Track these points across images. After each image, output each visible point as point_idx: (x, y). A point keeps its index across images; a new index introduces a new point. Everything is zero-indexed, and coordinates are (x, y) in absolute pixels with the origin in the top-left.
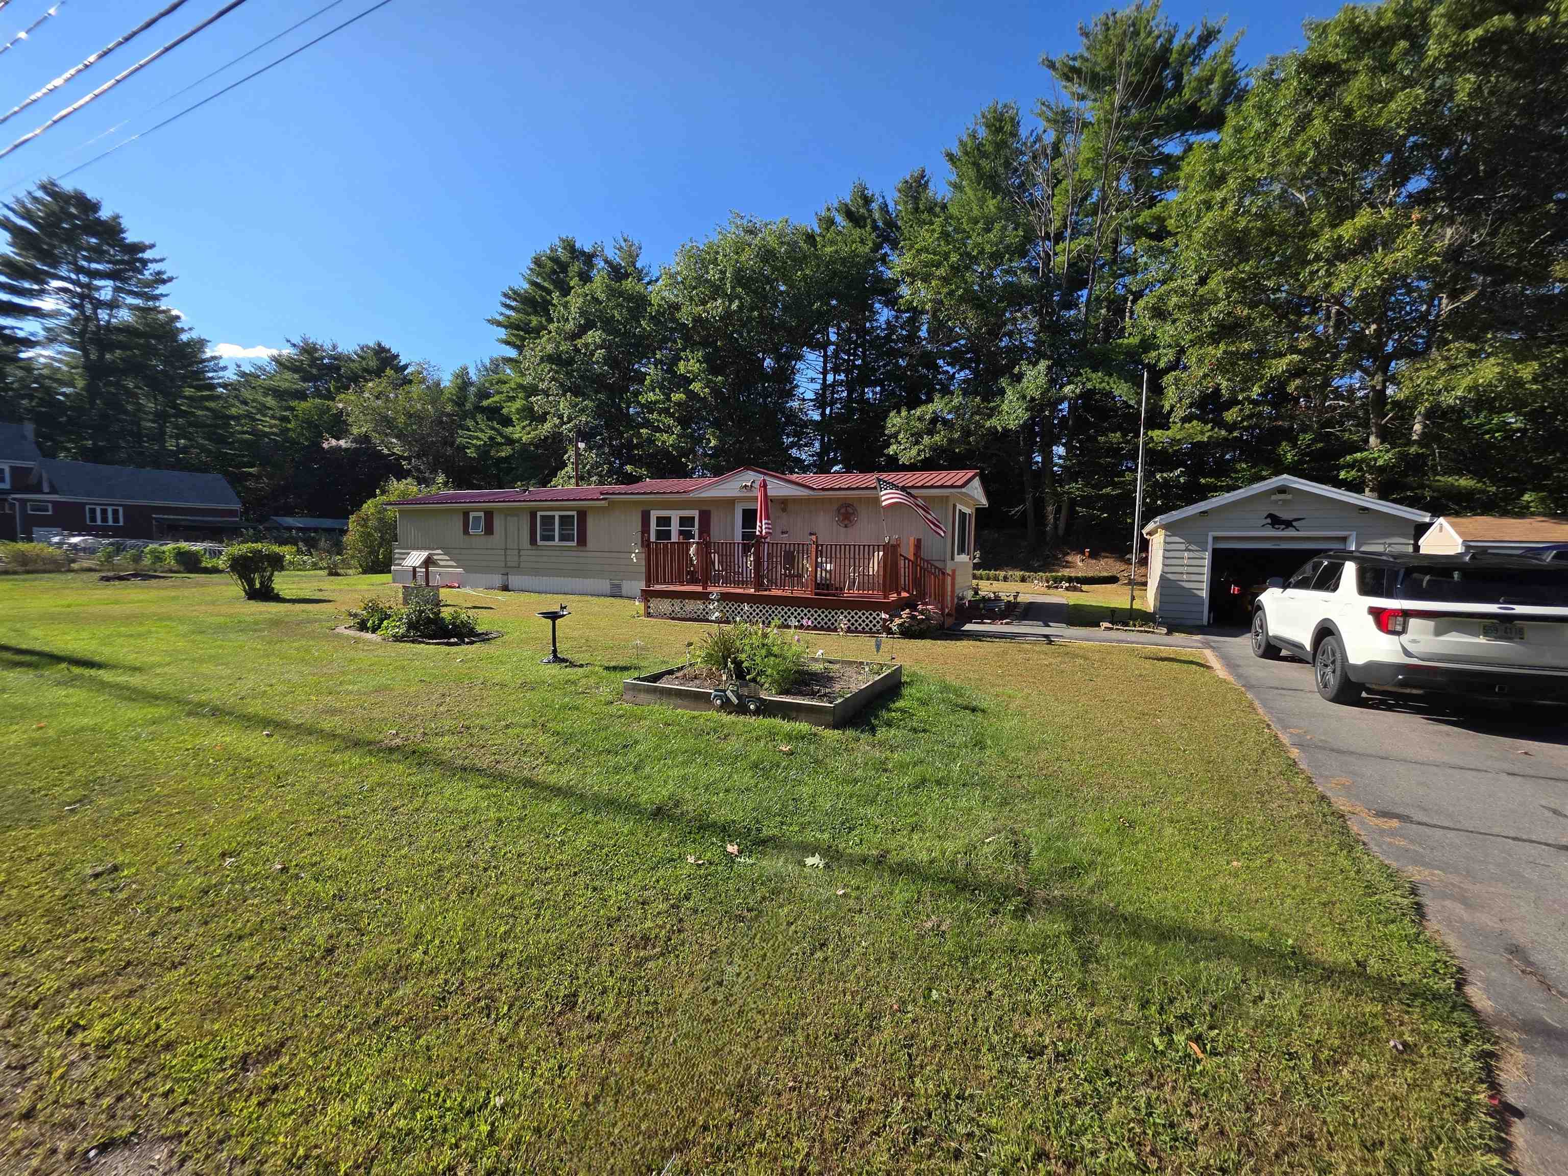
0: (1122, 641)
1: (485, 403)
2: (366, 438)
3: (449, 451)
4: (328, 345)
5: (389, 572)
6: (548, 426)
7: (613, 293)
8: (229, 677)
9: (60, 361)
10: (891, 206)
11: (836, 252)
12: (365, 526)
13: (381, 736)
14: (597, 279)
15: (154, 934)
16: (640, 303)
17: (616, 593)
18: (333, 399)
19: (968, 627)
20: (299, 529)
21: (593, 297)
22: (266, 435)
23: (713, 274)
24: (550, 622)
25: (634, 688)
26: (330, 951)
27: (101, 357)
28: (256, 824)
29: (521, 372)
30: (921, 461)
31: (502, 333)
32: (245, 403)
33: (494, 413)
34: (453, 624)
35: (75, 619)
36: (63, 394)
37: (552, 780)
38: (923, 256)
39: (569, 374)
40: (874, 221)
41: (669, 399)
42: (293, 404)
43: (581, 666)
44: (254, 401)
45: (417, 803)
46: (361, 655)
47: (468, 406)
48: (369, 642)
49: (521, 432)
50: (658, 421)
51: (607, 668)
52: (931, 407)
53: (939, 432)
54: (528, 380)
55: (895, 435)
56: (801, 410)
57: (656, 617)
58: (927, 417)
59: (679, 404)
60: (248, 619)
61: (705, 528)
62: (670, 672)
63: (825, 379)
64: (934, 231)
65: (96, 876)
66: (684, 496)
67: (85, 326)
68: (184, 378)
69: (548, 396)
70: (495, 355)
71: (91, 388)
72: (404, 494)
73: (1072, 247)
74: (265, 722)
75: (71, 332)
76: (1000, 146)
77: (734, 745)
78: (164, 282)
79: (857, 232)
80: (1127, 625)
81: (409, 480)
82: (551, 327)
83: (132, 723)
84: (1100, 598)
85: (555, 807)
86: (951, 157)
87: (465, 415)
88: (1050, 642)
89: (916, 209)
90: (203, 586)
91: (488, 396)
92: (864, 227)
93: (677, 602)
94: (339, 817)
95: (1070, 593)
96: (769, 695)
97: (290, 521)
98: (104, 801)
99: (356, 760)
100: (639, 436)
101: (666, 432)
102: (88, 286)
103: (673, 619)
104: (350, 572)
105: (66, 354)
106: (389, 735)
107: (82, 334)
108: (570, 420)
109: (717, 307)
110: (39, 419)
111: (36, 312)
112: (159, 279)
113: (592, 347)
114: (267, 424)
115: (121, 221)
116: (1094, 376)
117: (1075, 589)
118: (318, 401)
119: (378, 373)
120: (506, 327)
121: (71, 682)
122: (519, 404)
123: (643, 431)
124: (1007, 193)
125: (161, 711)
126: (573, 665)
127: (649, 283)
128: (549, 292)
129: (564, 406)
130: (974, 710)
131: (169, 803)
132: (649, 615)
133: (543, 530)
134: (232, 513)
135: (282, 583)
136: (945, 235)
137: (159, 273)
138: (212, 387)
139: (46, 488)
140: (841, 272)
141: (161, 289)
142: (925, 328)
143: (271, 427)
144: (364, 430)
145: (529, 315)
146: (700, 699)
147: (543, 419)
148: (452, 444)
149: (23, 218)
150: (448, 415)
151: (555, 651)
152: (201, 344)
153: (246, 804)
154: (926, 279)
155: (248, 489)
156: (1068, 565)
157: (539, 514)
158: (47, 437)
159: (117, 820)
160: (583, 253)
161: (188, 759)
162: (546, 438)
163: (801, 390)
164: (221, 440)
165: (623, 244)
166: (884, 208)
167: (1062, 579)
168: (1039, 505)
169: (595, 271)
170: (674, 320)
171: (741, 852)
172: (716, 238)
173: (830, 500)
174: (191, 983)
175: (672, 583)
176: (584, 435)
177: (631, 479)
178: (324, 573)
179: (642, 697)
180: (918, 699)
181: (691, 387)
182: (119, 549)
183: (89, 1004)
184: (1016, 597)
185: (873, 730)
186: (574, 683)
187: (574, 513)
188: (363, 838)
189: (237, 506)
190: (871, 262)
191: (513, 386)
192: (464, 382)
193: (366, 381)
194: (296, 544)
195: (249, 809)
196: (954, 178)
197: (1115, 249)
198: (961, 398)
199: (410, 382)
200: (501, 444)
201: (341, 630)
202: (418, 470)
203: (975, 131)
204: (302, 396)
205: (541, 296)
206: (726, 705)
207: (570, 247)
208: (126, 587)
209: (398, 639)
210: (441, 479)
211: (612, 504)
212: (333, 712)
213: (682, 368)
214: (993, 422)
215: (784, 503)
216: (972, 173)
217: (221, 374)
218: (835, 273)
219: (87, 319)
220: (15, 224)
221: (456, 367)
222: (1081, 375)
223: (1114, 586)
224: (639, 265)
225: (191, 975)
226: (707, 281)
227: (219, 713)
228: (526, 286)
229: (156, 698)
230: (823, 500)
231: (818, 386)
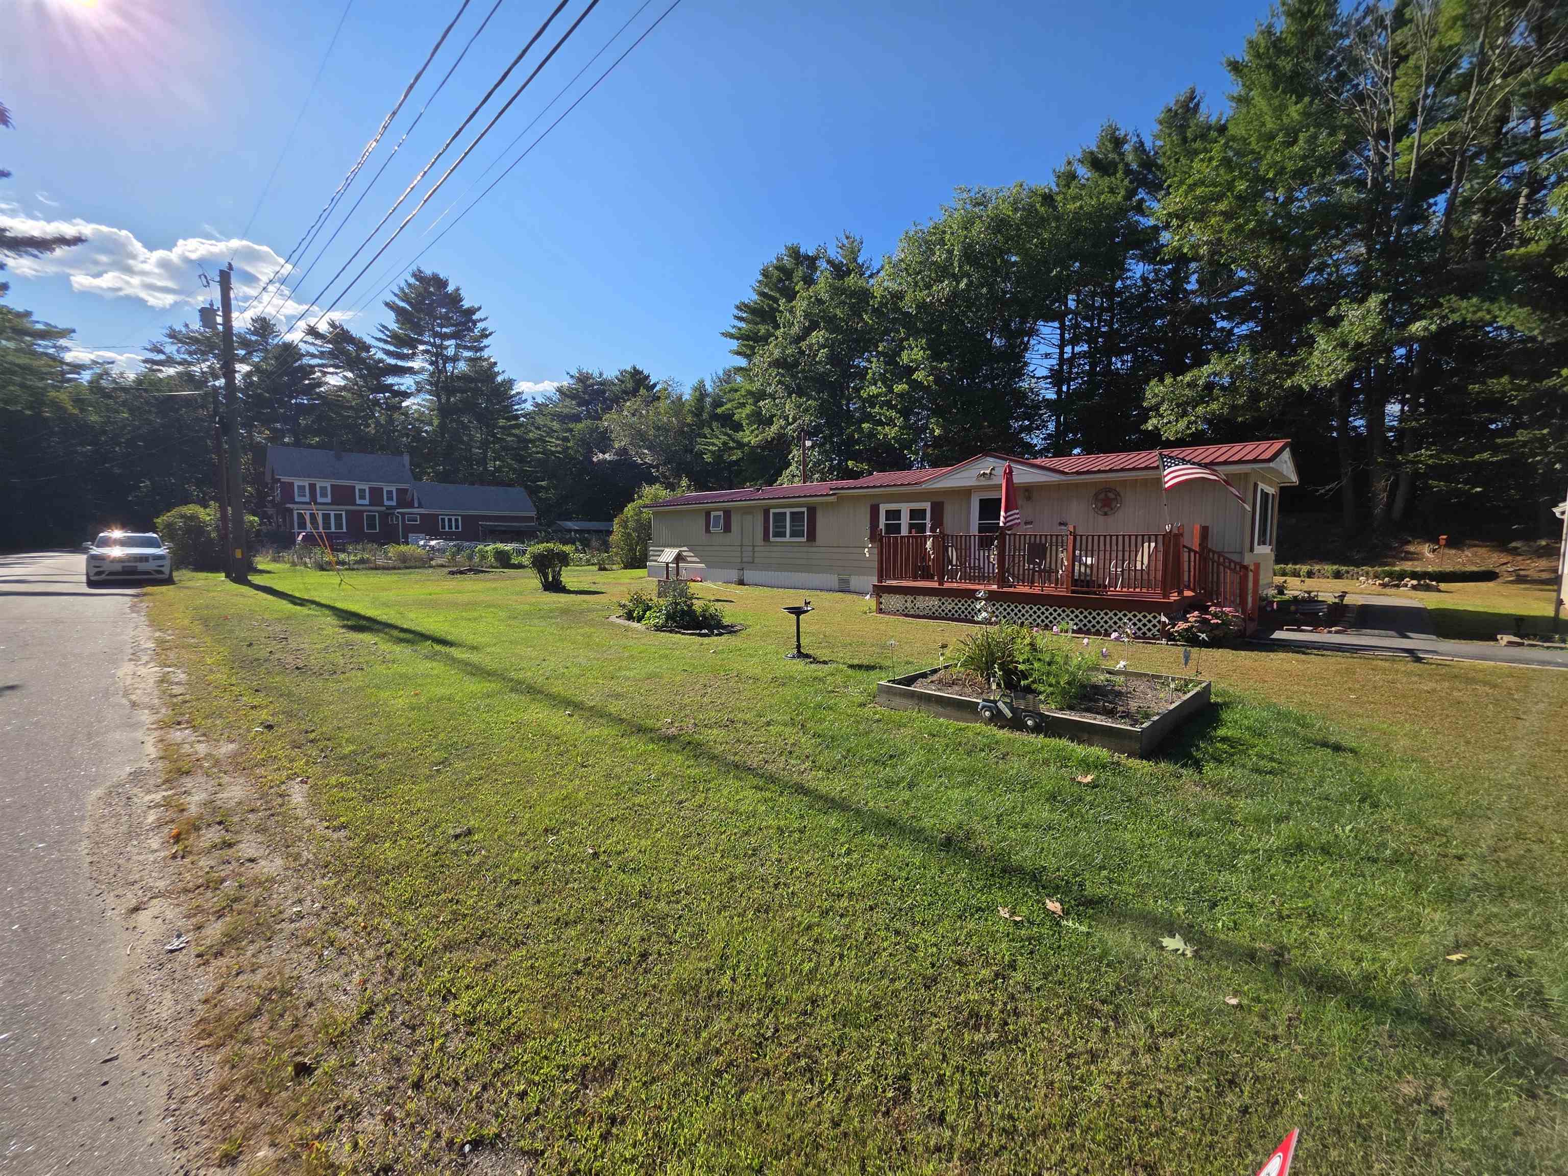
0: (1549, 663)
1: (719, 411)
2: (623, 451)
3: (689, 457)
4: (596, 374)
5: (645, 567)
6: (774, 428)
7: (836, 291)
8: (536, 659)
9: (424, 406)
10: (1148, 145)
11: (1081, 207)
12: (626, 527)
13: (659, 724)
14: (822, 280)
15: (500, 905)
16: (864, 295)
17: (844, 588)
18: (601, 419)
19: (1278, 635)
20: (576, 531)
21: (816, 299)
22: (553, 453)
23: (939, 256)
24: (794, 617)
25: (887, 691)
26: (644, 956)
27: (448, 399)
28: (568, 803)
29: (750, 379)
30: (1192, 434)
31: (734, 344)
32: (538, 428)
33: (728, 421)
34: (704, 616)
35: (432, 605)
36: (426, 431)
37: (823, 788)
38: (1199, 191)
39: (794, 377)
40: (1127, 165)
41: (891, 391)
42: (571, 426)
43: (825, 662)
44: (545, 426)
45: (700, 798)
46: (632, 643)
47: (705, 416)
48: (634, 630)
49: (751, 437)
50: (880, 414)
51: (852, 666)
52: (1206, 369)
53: (1217, 399)
54: (756, 386)
55: (1156, 408)
56: (1031, 390)
57: (889, 613)
58: (1201, 382)
59: (901, 395)
60: (545, 607)
61: (938, 520)
62: (924, 675)
63: (1062, 353)
64: (1211, 159)
65: (457, 837)
66: (917, 487)
67: (439, 377)
68: (499, 411)
69: (775, 399)
70: (728, 367)
71: (442, 426)
72: (656, 496)
73: (1425, 139)
74: (567, 703)
75: (431, 384)
76: (1306, 35)
77: (1016, 766)
78: (487, 336)
79: (1105, 182)
80: (1549, 639)
81: (657, 486)
82: (779, 333)
83: (473, 696)
84: (1478, 602)
85: (833, 821)
86: (1236, 67)
87: (702, 424)
88: (1419, 660)
89: (1185, 140)
90: (514, 579)
91: (721, 404)
92: (1114, 174)
93: (910, 598)
94: (634, 805)
95: (1421, 594)
96: (1051, 710)
97: (570, 524)
98: (459, 765)
99: (641, 747)
100: (860, 430)
101: (888, 425)
102: (441, 346)
103: (906, 615)
104: (614, 567)
105: (427, 400)
106: (664, 723)
107: (436, 384)
108: (795, 420)
109: (944, 288)
110: (412, 451)
111: (410, 370)
112: (484, 335)
113: (816, 347)
114: (554, 445)
115: (461, 292)
116: (1464, 304)
117: (1428, 588)
118: (589, 422)
119: (634, 392)
120: (738, 339)
121: (432, 657)
122: (748, 409)
123: (865, 425)
124: (1317, 92)
125: (493, 686)
126: (815, 661)
127: (871, 276)
128: (776, 300)
129: (790, 409)
130: (1337, 748)
131: (503, 773)
132: (880, 611)
133: (775, 527)
134: (530, 519)
135: (569, 577)
136: (1227, 163)
137: (485, 329)
138: (517, 417)
139: (416, 505)
140: (1086, 228)
141: (486, 342)
142: (1194, 278)
143: (556, 446)
144: (623, 444)
145: (757, 324)
146: (968, 709)
147: (769, 422)
148: (691, 451)
149: (403, 301)
150: (689, 425)
151: (799, 647)
152: (510, 383)
153: (559, 781)
154: (1200, 217)
155: (540, 499)
156: (1410, 557)
157: (772, 511)
158: (418, 466)
159: (469, 785)
160: (807, 257)
161: (514, 733)
162: (773, 439)
163: (1031, 368)
164: (521, 460)
165: (845, 242)
166: (1140, 147)
167: (1401, 576)
168: (1362, 482)
169: (818, 273)
170: (897, 309)
171: (1066, 913)
172: (940, 217)
173: (1085, 485)
174: (532, 967)
175: (901, 578)
176: (810, 433)
177: (855, 475)
178: (596, 568)
179: (897, 701)
180: (1248, 728)
181: (915, 376)
182: (459, 549)
183: (458, 971)
184: (1342, 597)
185: (1197, 765)
186: (821, 680)
187: (805, 509)
188: (657, 830)
189: (533, 514)
190: (1122, 211)
191: (743, 393)
192: (701, 394)
193: (625, 401)
194: (573, 543)
195: (561, 787)
196: (1238, 89)
197: (1499, 131)
198: (1248, 355)
199: (659, 398)
200: (733, 448)
201: (613, 619)
202: (665, 477)
203: (1271, 26)
204: (577, 418)
205: (768, 305)
206: (997, 718)
207: (795, 253)
208: (465, 580)
209: (659, 629)
210: (684, 482)
211: (841, 499)
212: (618, 696)
213: (905, 358)
214: (1300, 380)
215: (1029, 491)
216: (1266, 78)
217: (523, 406)
218: (1078, 232)
219: (440, 372)
220: (398, 307)
221: (694, 382)
222: (1441, 305)
223: (1491, 584)
224: (860, 261)
225: (531, 958)
226: (934, 263)
227: (533, 691)
228: (756, 297)
229: (489, 674)
230: (1077, 485)
231: (1054, 362)
